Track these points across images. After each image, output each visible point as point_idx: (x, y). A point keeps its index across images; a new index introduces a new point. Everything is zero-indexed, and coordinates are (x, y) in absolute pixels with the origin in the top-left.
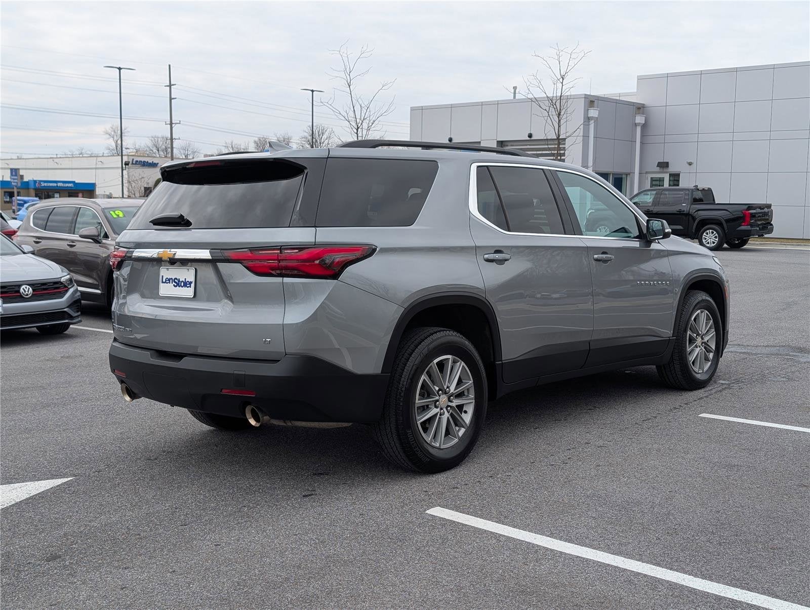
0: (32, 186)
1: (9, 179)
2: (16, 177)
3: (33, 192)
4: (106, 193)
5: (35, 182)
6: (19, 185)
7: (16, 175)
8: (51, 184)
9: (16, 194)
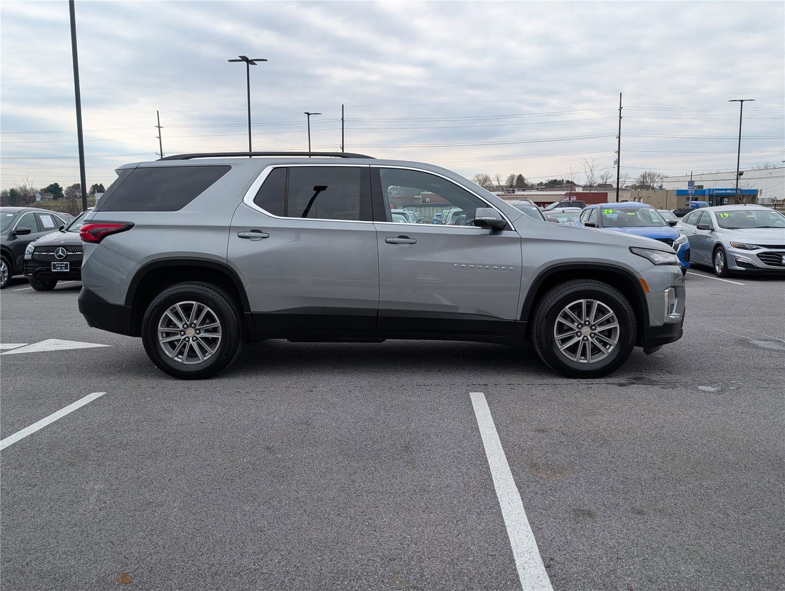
0: (707, 193)
1: (687, 189)
2: (691, 187)
3: (707, 198)
4: (771, 197)
5: (710, 190)
6: (693, 192)
7: (692, 186)
8: (722, 192)
9: (691, 199)
